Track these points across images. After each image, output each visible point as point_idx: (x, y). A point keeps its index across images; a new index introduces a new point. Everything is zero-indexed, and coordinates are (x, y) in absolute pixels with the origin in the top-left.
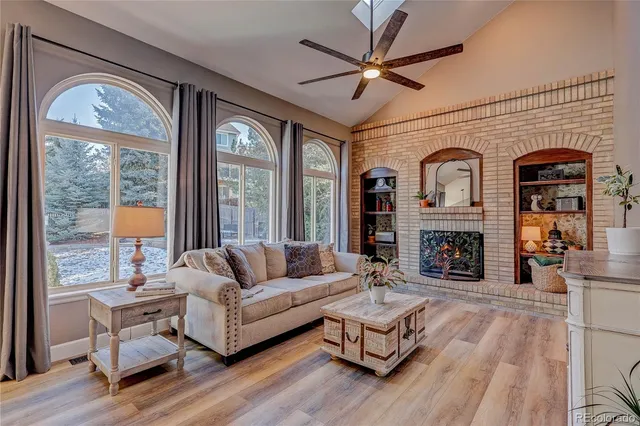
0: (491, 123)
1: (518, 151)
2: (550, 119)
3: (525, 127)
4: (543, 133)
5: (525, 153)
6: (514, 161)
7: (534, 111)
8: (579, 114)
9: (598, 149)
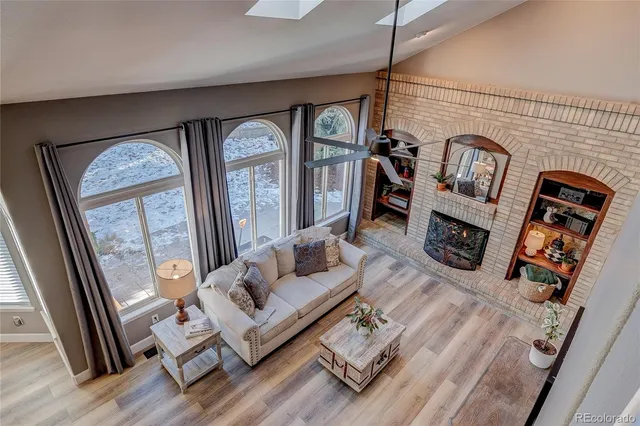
0: (530, 124)
1: (546, 164)
2: (591, 142)
3: (563, 142)
4: (578, 154)
5: (553, 169)
6: (541, 173)
7: (578, 128)
8: (621, 147)
9: (622, 191)
